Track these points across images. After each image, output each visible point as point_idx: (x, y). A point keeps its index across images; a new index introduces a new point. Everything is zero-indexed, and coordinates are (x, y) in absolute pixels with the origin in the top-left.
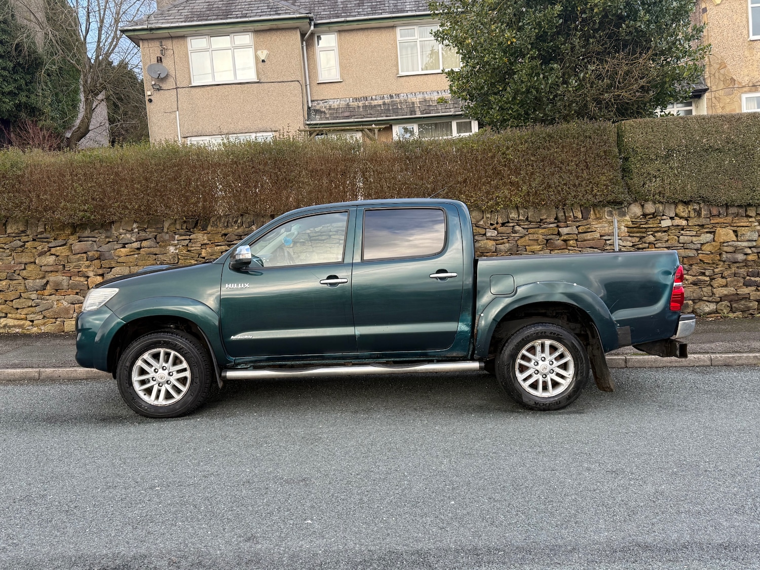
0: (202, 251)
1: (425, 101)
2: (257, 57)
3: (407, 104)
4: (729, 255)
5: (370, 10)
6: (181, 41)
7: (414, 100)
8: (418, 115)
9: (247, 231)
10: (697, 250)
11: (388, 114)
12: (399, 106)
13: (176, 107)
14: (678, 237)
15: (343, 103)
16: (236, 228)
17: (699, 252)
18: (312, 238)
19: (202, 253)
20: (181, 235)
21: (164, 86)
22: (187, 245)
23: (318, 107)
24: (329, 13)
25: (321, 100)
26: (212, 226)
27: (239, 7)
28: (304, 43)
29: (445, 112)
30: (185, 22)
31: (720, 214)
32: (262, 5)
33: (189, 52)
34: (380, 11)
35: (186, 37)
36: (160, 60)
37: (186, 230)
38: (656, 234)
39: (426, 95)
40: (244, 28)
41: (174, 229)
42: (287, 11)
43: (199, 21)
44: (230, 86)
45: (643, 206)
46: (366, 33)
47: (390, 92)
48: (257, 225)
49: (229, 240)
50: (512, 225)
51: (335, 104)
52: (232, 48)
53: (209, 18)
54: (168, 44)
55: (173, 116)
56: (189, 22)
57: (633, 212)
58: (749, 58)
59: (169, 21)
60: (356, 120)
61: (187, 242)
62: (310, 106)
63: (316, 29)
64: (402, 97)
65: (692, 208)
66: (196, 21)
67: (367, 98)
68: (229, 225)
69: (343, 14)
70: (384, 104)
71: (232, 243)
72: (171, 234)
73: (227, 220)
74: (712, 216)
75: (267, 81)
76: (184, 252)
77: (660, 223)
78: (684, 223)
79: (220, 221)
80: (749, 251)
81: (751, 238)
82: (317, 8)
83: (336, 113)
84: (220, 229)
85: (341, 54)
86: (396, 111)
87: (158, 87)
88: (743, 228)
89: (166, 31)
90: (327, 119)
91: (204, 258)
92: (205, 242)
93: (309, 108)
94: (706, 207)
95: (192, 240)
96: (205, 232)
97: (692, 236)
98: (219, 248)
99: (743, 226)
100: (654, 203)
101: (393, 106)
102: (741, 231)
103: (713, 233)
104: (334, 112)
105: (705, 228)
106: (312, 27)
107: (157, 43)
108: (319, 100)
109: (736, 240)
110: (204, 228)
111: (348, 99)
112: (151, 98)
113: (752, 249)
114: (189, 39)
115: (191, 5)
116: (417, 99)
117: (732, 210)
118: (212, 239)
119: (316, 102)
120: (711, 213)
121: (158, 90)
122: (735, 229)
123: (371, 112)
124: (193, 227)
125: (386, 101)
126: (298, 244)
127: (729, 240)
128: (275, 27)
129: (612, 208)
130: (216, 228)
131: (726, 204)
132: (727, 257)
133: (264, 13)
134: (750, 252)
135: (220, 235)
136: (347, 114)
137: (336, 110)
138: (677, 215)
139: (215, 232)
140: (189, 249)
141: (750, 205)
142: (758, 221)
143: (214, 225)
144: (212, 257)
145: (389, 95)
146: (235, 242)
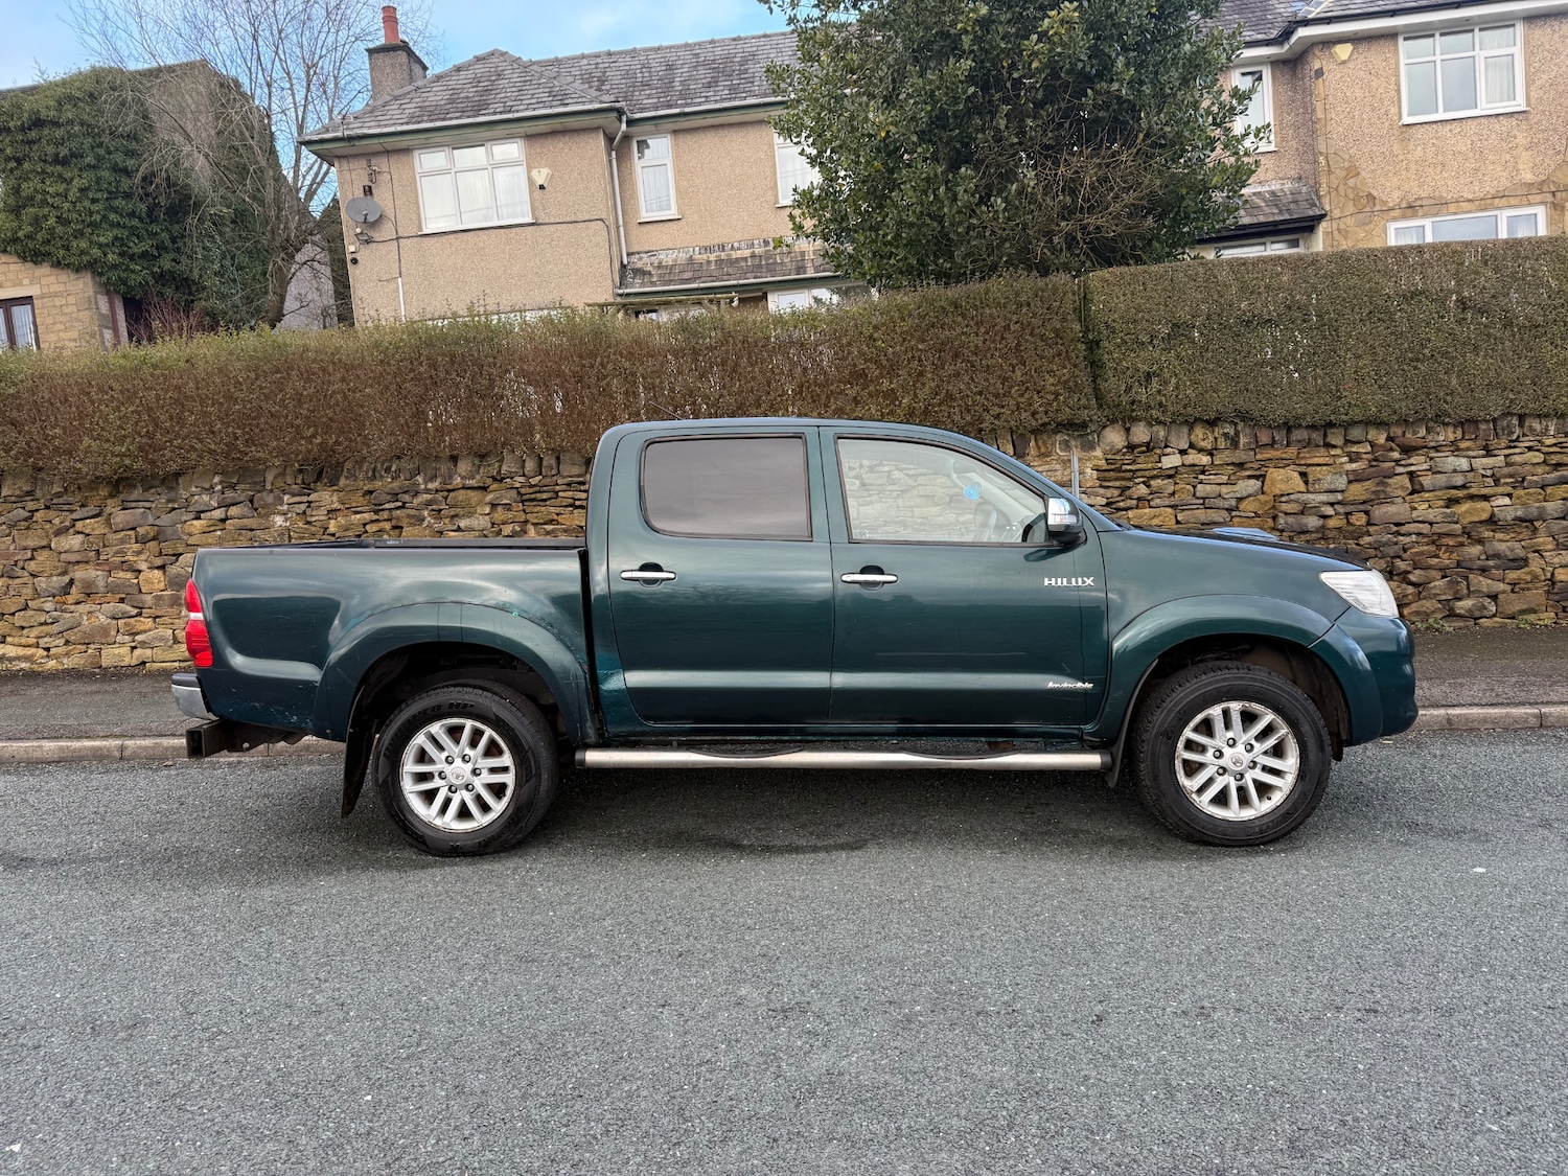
0: (329, 523)
2: (531, 181)
3: (793, 255)
4: (1290, 519)
5: (727, 92)
6: (404, 158)
7: (805, 247)
8: (810, 274)
9: (409, 486)
10: (1229, 510)
11: (759, 274)
12: (778, 259)
13: (398, 271)
14: (1194, 487)
15: (683, 257)
16: (388, 480)
17: (1234, 513)
18: (524, 497)
19: (331, 526)
20: (293, 495)
21: (377, 236)
22: (304, 512)
23: (639, 265)
24: (656, 100)
25: (646, 253)
26: (347, 478)
27: (503, 95)
28: (614, 153)
30: (407, 123)
31: (1274, 442)
32: (541, 90)
33: (418, 176)
34: (744, 95)
35: (413, 149)
36: (368, 191)
37: (303, 486)
38: (1152, 482)
40: (507, 132)
41: (282, 484)
42: (580, 100)
43: (431, 121)
44: (486, 232)
45: (1128, 430)
46: (721, 133)
47: (764, 235)
48: (425, 474)
49: (377, 502)
50: (886, 469)
51: (667, 258)
52: (490, 168)
53: (448, 116)
54: (381, 164)
55: (392, 286)
56: (413, 123)
57: (1109, 441)
58: (1401, 157)
59: (382, 123)
60: (702, 285)
61: (303, 507)
62: (625, 262)
63: (630, 129)
65: (1221, 432)
66: (426, 121)
67: (723, 246)
68: (377, 475)
69: (679, 102)
70: (753, 256)
72: (276, 492)
74: (1258, 446)
75: (548, 221)
76: (301, 524)
77: (1160, 462)
78: (1205, 460)
79: (360, 468)
80: (1329, 511)
81: (1332, 487)
82: (637, 93)
83: (670, 273)
84: (361, 483)
85: (678, 172)
86: (772, 268)
87: (366, 238)
88: (1319, 468)
89: (376, 141)
90: (653, 284)
91: (333, 535)
92: (335, 506)
93: (623, 266)
94: (1248, 430)
95: (312, 505)
96: (335, 488)
97: (1220, 484)
98: (358, 516)
99: (1319, 465)
100: (1150, 425)
101: (767, 259)
102: (1315, 473)
103: (1262, 477)
104: (666, 271)
105: (1246, 469)
106: (624, 126)
107: (363, 163)
108: (641, 252)
109: (1305, 490)
110: (333, 482)
111: (691, 249)
112: (358, 256)
113: (1336, 506)
114: (416, 154)
115: (423, 95)
116: (810, 247)
117: (1297, 435)
118: (347, 501)
119: (637, 256)
120: (1257, 442)
121: (367, 242)
122: (1303, 469)
123: (731, 271)
124: (314, 480)
125: (757, 251)
126: (499, 508)
127: (1292, 491)
128: (559, 127)
129: (1068, 435)
130: (354, 481)
131: (1285, 424)
132: (1286, 523)
133: (541, 105)
134: (1332, 513)
135: (362, 494)
136: (687, 275)
137: (671, 268)
138: (1192, 446)
139: (353, 488)
140: (307, 519)
141: (1331, 425)
142: (1349, 454)
143: (352, 476)
144: (347, 533)
145: (761, 241)
146: (387, 506)
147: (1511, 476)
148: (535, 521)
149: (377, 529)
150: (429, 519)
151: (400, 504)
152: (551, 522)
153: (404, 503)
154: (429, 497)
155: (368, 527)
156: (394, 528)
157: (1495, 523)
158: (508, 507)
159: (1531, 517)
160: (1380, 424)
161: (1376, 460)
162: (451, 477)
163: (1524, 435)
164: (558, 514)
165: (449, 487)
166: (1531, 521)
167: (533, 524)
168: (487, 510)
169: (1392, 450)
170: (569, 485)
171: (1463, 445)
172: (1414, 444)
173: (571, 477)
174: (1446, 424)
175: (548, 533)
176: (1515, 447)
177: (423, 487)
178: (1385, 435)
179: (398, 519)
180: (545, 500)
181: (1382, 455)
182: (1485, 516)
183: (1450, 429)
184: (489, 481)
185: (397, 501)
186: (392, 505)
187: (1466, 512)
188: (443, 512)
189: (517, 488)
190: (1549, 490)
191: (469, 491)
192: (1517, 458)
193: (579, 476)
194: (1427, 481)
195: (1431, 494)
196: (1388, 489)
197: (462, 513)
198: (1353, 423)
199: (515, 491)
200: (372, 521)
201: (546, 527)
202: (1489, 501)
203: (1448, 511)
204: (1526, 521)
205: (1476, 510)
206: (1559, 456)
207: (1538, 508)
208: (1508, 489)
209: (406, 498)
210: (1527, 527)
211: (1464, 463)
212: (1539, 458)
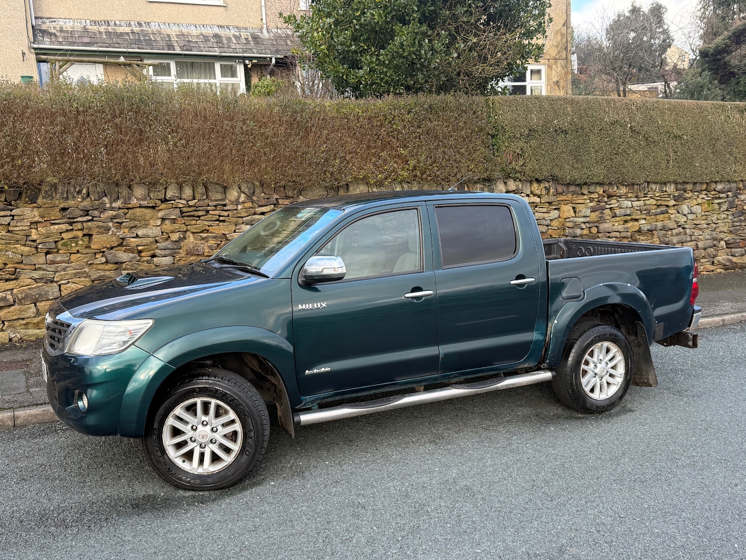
0: (32, 232)
1: (183, 35)
3: (162, 36)
4: (571, 230)
7: (169, 31)
8: (178, 51)
9: (98, 205)
10: (547, 226)
11: (141, 46)
12: (152, 37)
15: (78, 27)
16: (80, 200)
17: (550, 227)
19: (32, 234)
22: (9, 224)
23: (44, 27)
25: (47, 18)
26: (44, 198)
29: (209, 51)
31: (563, 192)
37: (5, 203)
39: (182, 28)
45: (505, 183)
47: (138, 19)
48: (111, 196)
49: (71, 217)
51: (68, 26)
57: (499, 189)
60: (100, 49)
61: (8, 219)
62: (34, 24)
64: (154, 27)
65: (543, 186)
67: (108, 22)
68: (70, 196)
70: (133, 33)
71: (75, 220)
73: (66, 189)
74: (557, 193)
76: (4, 233)
78: (538, 200)
79: (55, 191)
80: (583, 226)
81: (585, 214)
83: (71, 37)
84: (57, 202)
86: (149, 42)
88: (580, 205)
90: (60, 43)
91: (34, 241)
92: (36, 219)
93: (33, 27)
94: (554, 185)
95: (15, 217)
96: (34, 205)
97: (543, 213)
98: (56, 227)
99: (580, 204)
100: (515, 180)
101: (144, 36)
102: (579, 207)
103: (558, 209)
104: (69, 35)
105: (553, 205)
108: (43, 18)
109: (574, 216)
110: (33, 200)
111: (84, 21)
113: (586, 224)
116: (173, 31)
117: (572, 189)
118: (47, 215)
119: (42, 21)
120: (557, 191)
122: (574, 205)
123: (118, 41)
124: (16, 198)
125: (135, 29)
126: (167, 222)
127: (570, 216)
129: (484, 185)
130: (51, 200)
131: (568, 183)
132: (569, 232)
134: (585, 227)
135: (58, 210)
136: (86, 40)
137: (71, 33)
138: (532, 192)
139: (51, 205)
140: (10, 229)
141: (585, 184)
142: (590, 198)
143: (48, 196)
144: (47, 240)
145: (136, 22)
146: (80, 219)
147: (646, 210)
148: (195, 231)
149: (72, 236)
150: (113, 229)
151: (91, 218)
152: (202, 232)
153: (93, 217)
154: (114, 213)
155: (63, 235)
156: (84, 235)
157: (640, 232)
158: (174, 221)
159: (652, 229)
160: (601, 184)
161: (599, 201)
162: (130, 199)
163: (649, 191)
164: (208, 226)
165: (130, 206)
166: (652, 231)
167: (193, 233)
168: (159, 223)
169: (604, 197)
170: (215, 206)
171: (630, 195)
172: (612, 194)
173: (216, 201)
174: (623, 185)
175: (203, 239)
176: (647, 197)
177: (108, 205)
178: (602, 190)
179: (90, 229)
180: (199, 217)
181: (601, 199)
182: (637, 229)
183: (625, 187)
184: (159, 202)
185: (87, 215)
186: (85, 219)
187: (631, 227)
188: (123, 224)
190: (658, 217)
191: (143, 209)
192: (647, 202)
193: (221, 200)
194: (618, 212)
195: (619, 218)
196: (604, 216)
197: (139, 225)
198: (592, 184)
199: (178, 210)
200: (67, 231)
201: (202, 234)
202: (638, 222)
203: (625, 226)
204: (651, 231)
205: (634, 225)
206: (660, 201)
207: (655, 225)
208: (644, 216)
209: (96, 213)
210: (650, 234)
211: (629, 204)
212: (654, 202)
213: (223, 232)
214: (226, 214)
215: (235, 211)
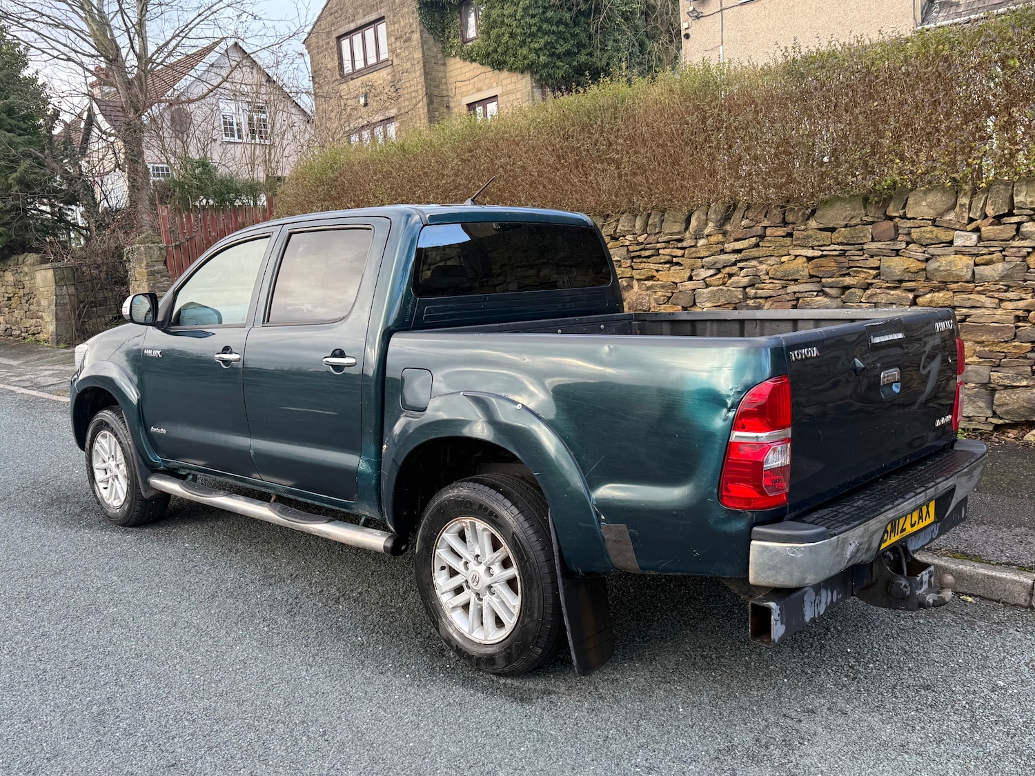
13: (720, 39)
18: (633, 254)
21: (705, 10)
55: (715, 54)
87: (697, 14)
90: (960, 14)
112: (690, 31)
121: (698, 18)
158: (619, 263)
164: (656, 270)
167: (639, 280)
170: (669, 242)
173: (671, 234)
175: (648, 289)
180: (649, 257)
184: (607, 239)
189: (627, 246)
193: (679, 233)
199: (625, 249)
213: (673, 280)
214: (680, 252)
215: (693, 249)
